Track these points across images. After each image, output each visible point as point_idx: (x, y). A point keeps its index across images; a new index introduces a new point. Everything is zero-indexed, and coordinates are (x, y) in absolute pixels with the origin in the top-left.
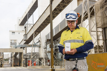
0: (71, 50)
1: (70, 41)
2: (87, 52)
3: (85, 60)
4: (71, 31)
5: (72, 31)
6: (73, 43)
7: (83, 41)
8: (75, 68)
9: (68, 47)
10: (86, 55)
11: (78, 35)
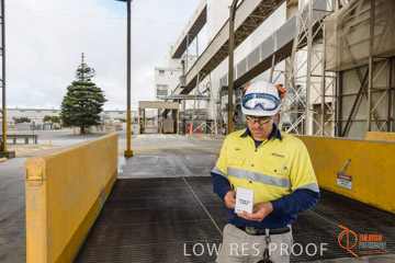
1: (248, 176)
4: (255, 141)
5: (258, 144)
9: (244, 202)
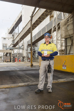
0: (48, 55)
1: (46, 50)
3: (53, 61)
5: (47, 45)
6: (48, 52)
9: (46, 54)
10: (54, 58)
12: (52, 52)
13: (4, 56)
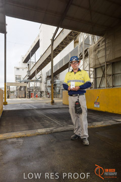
1: (73, 81)
2: (86, 90)
3: (84, 96)
5: (75, 73)
6: (77, 83)
7: (83, 81)
8: (77, 102)
10: (85, 92)
11: (80, 77)
12: (83, 84)
13: (17, 90)
